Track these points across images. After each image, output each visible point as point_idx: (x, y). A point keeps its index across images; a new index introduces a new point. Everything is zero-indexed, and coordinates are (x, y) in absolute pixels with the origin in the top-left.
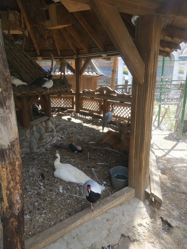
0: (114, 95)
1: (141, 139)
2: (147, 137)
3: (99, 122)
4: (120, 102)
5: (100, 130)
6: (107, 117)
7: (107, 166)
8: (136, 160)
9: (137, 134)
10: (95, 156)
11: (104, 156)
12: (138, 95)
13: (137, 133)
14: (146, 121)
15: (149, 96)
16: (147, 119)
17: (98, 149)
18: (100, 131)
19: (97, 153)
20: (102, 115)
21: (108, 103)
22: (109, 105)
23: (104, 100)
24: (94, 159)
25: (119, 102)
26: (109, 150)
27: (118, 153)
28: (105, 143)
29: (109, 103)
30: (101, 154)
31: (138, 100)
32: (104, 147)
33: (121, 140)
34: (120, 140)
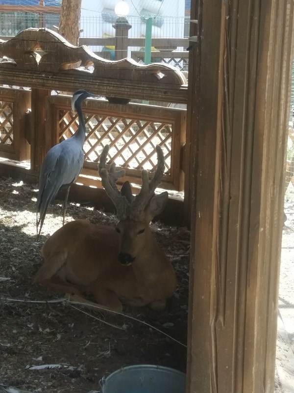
0: (81, 69)
1: (246, 222)
2: (268, 212)
3: (15, 192)
4: (112, 100)
5: (24, 225)
6: (61, 161)
7: (76, 374)
8: (221, 318)
9: (226, 199)
10: (13, 339)
11: (59, 336)
12: (229, 23)
13: (226, 193)
14: (265, 137)
15: (276, 26)
16: (269, 131)
17: (24, 306)
18: (25, 230)
19: (20, 326)
20: (26, 164)
21: (52, 106)
22: (61, 117)
23: (35, 92)
24: (11, 351)
25: (103, 99)
26: (79, 306)
27: (119, 320)
28: (56, 279)
29: (58, 108)
30: (44, 328)
31: (228, 46)
32: (51, 298)
33: (131, 259)
34: (126, 258)
